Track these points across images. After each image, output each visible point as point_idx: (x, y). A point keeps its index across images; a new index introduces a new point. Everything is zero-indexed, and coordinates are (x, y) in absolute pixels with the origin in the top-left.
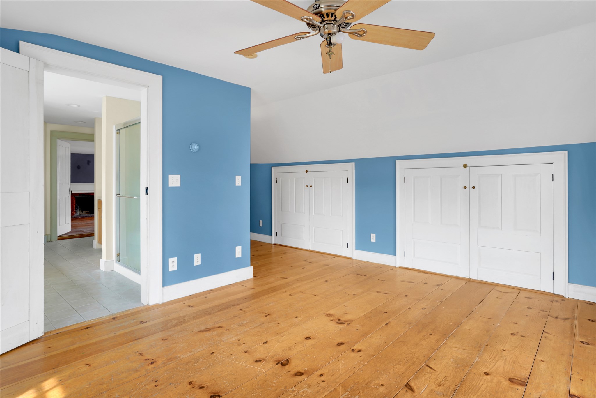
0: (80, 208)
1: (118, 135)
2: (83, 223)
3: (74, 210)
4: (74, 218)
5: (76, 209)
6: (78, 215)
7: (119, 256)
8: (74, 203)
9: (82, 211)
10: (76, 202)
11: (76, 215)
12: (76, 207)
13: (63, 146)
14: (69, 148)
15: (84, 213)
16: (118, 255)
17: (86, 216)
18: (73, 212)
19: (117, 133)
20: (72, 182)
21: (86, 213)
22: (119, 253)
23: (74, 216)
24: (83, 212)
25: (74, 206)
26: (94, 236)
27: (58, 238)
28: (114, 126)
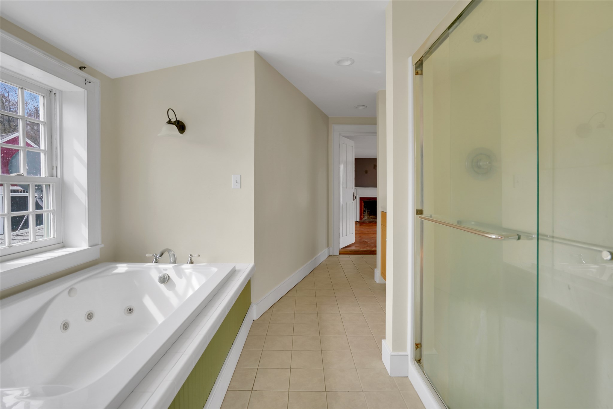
0: (367, 212)
1: (418, 76)
2: (369, 230)
3: (363, 214)
4: (362, 222)
5: (364, 214)
6: (366, 219)
7: (418, 349)
8: (363, 207)
9: (369, 216)
10: (365, 207)
11: (364, 219)
12: (364, 211)
13: (346, 144)
14: (353, 146)
15: (371, 218)
16: (418, 346)
17: (372, 221)
18: (361, 216)
19: (417, 73)
20: (356, 186)
21: (372, 218)
22: (418, 342)
23: (362, 220)
24: (371, 216)
25: (363, 210)
26: (376, 254)
27: (340, 252)
28: (410, 59)
